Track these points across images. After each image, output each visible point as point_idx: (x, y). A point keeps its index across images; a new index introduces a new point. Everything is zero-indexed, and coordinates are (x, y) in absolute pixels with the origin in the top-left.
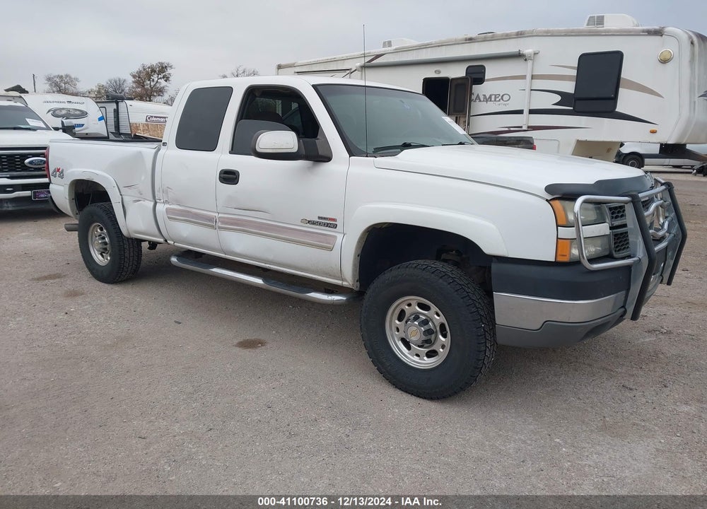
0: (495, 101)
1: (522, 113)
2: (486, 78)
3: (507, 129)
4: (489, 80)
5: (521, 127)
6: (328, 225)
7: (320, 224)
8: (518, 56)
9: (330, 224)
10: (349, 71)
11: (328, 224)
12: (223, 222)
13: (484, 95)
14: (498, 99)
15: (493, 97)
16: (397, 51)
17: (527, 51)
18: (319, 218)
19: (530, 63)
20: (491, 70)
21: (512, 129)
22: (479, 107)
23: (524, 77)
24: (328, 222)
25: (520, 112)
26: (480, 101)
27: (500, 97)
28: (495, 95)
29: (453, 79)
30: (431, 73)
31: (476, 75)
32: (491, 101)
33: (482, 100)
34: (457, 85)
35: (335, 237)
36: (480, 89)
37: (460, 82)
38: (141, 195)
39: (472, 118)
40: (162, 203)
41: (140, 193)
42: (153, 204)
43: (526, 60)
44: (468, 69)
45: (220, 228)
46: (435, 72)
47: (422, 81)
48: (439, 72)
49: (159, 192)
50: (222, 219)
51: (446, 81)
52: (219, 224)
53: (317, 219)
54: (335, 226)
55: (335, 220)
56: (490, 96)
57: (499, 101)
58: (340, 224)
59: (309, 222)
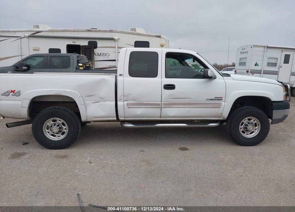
0: (103, 55)
1: (116, 61)
2: (98, 46)
3: (109, 67)
4: (99, 47)
5: (116, 66)
6: (218, 100)
7: (215, 100)
8: (112, 39)
9: (220, 99)
10: (20, 38)
12: (164, 105)
13: (98, 53)
14: (104, 55)
15: (102, 54)
16: (50, 31)
17: (116, 38)
18: (215, 98)
19: (117, 42)
20: (100, 44)
21: (111, 67)
22: (96, 58)
23: (115, 47)
27: (105, 55)
28: (103, 54)
29: (83, 46)
30: (71, 42)
31: (93, 45)
32: (101, 56)
33: (97, 54)
34: (85, 48)
35: (222, 103)
36: (96, 51)
37: (87, 47)
38: (102, 99)
39: (95, 62)
40: (123, 101)
41: (102, 98)
42: (115, 102)
43: (114, 41)
44: (89, 42)
45: (163, 107)
46: (73, 42)
47: (66, 45)
48: (75, 42)
49: (122, 96)
50: (164, 104)
51: (79, 46)
52: (163, 106)
53: (214, 98)
54: (222, 100)
55: (222, 98)
56: (101, 54)
57: (105, 56)
58: (223, 99)
59: (210, 100)
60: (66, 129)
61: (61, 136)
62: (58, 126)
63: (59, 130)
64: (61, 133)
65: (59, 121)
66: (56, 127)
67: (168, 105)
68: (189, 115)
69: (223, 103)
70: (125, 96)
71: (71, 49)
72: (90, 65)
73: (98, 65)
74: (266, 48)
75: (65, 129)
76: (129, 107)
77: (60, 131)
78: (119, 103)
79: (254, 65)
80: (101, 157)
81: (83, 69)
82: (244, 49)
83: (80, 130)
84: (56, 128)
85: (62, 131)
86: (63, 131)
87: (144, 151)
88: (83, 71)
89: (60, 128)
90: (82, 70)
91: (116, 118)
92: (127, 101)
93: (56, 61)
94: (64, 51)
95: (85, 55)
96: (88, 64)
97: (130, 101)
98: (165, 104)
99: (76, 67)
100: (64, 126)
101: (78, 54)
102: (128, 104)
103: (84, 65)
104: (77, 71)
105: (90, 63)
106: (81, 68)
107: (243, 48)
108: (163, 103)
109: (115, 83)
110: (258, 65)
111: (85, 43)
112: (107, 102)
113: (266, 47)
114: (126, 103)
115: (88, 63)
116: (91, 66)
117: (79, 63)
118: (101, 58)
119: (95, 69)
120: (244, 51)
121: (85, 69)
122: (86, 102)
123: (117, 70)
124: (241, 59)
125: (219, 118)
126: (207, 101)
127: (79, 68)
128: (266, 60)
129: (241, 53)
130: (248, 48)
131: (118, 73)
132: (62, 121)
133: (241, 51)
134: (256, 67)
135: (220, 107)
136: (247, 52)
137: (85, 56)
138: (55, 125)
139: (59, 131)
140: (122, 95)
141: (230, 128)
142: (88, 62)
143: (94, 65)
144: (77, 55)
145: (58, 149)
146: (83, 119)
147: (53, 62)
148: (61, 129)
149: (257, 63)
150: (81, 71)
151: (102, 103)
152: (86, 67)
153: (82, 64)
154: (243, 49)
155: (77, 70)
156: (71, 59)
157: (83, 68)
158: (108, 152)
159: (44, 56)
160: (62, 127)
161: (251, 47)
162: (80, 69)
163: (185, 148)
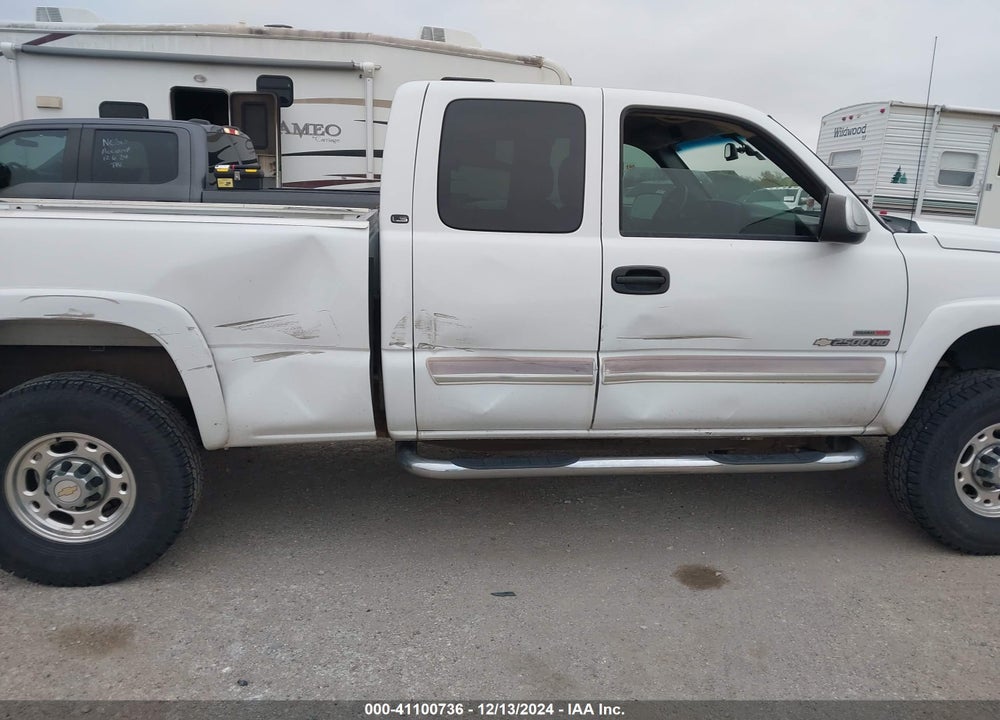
0: (315, 133)
1: (364, 156)
2: (295, 98)
3: (340, 178)
4: (300, 101)
5: (365, 176)
6: (871, 343)
7: (856, 343)
8: (350, 69)
9: (876, 339)
11: (872, 341)
12: (612, 369)
13: (296, 125)
14: (319, 132)
15: (311, 129)
17: (367, 64)
18: (857, 333)
19: (369, 82)
20: (302, 86)
21: (348, 178)
22: (290, 142)
23: (361, 102)
24: (873, 337)
25: (362, 153)
26: (288, 132)
27: (323, 130)
28: (315, 126)
29: (235, 95)
30: (187, 79)
31: (276, 91)
32: (307, 134)
33: (292, 130)
34: (245, 105)
35: (883, 360)
36: (289, 115)
37: (252, 100)
38: (305, 340)
39: (283, 158)
40: (407, 350)
41: (302, 335)
42: (366, 357)
43: (361, 77)
44: (260, 80)
45: (608, 379)
46: (195, 78)
47: (169, 91)
48: (203, 79)
49: (403, 326)
50: (612, 363)
51: (220, 95)
52: (605, 373)
53: (849, 335)
54: (885, 343)
55: (887, 333)
56: (306, 127)
57: (323, 134)
58: (894, 339)
59: (833, 343)
60: (124, 487)
61: (103, 519)
62: (84, 471)
63: (87, 493)
64: (100, 508)
65: (90, 449)
66: (69, 478)
67: (633, 369)
68: (728, 414)
69: (890, 359)
70: (419, 322)
71: (189, 103)
72: (259, 168)
73: (298, 170)
74: (936, 116)
75: (122, 484)
76: (438, 381)
77: (95, 498)
78: (388, 359)
79: (890, 180)
80: (299, 638)
81: (231, 186)
82: (851, 118)
83: (197, 492)
84: (72, 484)
85: (103, 498)
86: (110, 496)
87: (511, 594)
88: (230, 192)
89: (95, 482)
90: (229, 189)
91: (374, 433)
92: (430, 347)
93: (120, 154)
94: (160, 111)
95: (244, 130)
96: (256, 164)
97: (445, 349)
98: (614, 366)
99: (205, 178)
100: (117, 469)
101: (212, 123)
102: (432, 366)
103: (237, 169)
104: (207, 194)
105: (265, 163)
106: (222, 183)
107: (848, 115)
108: (607, 361)
109: (371, 260)
110: (904, 181)
111: (243, 83)
112: (329, 357)
113: (937, 110)
114: (422, 357)
115: (255, 161)
116: (267, 173)
117: (219, 162)
118: (309, 143)
119: (285, 185)
120: (850, 125)
121: (239, 186)
122: (223, 354)
123: (377, 192)
124: (834, 155)
125: (865, 427)
126: (816, 348)
127: (216, 182)
128: (936, 160)
129: (836, 134)
130: (867, 113)
131: (387, 209)
132: (105, 447)
133: (836, 126)
134: (898, 186)
135: (872, 380)
136: (862, 130)
137: (246, 136)
138: (67, 467)
139: (90, 498)
140: (404, 318)
141: (911, 474)
142: (254, 156)
143: (280, 170)
144: (209, 127)
145: (88, 585)
146: (212, 435)
147: (105, 154)
148: (101, 489)
149: (902, 172)
150: (224, 195)
151: (306, 358)
152: (244, 176)
153: (228, 166)
154: (844, 119)
155: (209, 190)
156: (183, 144)
157: (231, 180)
158: (338, 605)
159: (67, 129)
160: (107, 478)
161: (882, 111)
162: (220, 186)
163: (705, 570)
